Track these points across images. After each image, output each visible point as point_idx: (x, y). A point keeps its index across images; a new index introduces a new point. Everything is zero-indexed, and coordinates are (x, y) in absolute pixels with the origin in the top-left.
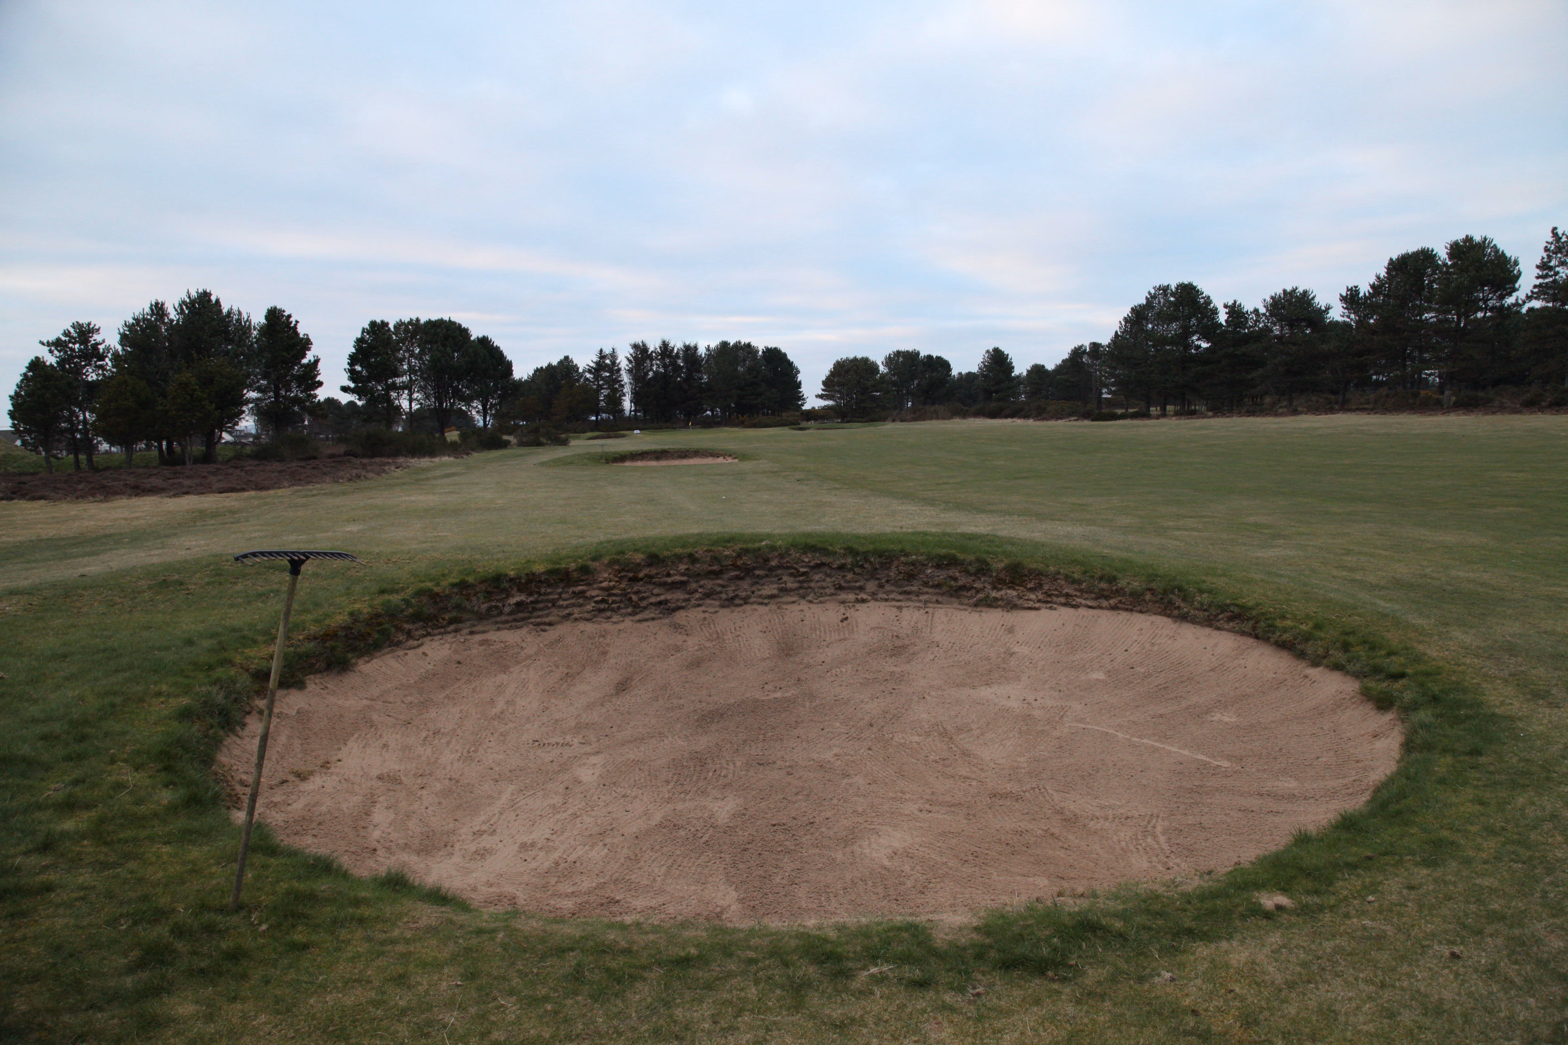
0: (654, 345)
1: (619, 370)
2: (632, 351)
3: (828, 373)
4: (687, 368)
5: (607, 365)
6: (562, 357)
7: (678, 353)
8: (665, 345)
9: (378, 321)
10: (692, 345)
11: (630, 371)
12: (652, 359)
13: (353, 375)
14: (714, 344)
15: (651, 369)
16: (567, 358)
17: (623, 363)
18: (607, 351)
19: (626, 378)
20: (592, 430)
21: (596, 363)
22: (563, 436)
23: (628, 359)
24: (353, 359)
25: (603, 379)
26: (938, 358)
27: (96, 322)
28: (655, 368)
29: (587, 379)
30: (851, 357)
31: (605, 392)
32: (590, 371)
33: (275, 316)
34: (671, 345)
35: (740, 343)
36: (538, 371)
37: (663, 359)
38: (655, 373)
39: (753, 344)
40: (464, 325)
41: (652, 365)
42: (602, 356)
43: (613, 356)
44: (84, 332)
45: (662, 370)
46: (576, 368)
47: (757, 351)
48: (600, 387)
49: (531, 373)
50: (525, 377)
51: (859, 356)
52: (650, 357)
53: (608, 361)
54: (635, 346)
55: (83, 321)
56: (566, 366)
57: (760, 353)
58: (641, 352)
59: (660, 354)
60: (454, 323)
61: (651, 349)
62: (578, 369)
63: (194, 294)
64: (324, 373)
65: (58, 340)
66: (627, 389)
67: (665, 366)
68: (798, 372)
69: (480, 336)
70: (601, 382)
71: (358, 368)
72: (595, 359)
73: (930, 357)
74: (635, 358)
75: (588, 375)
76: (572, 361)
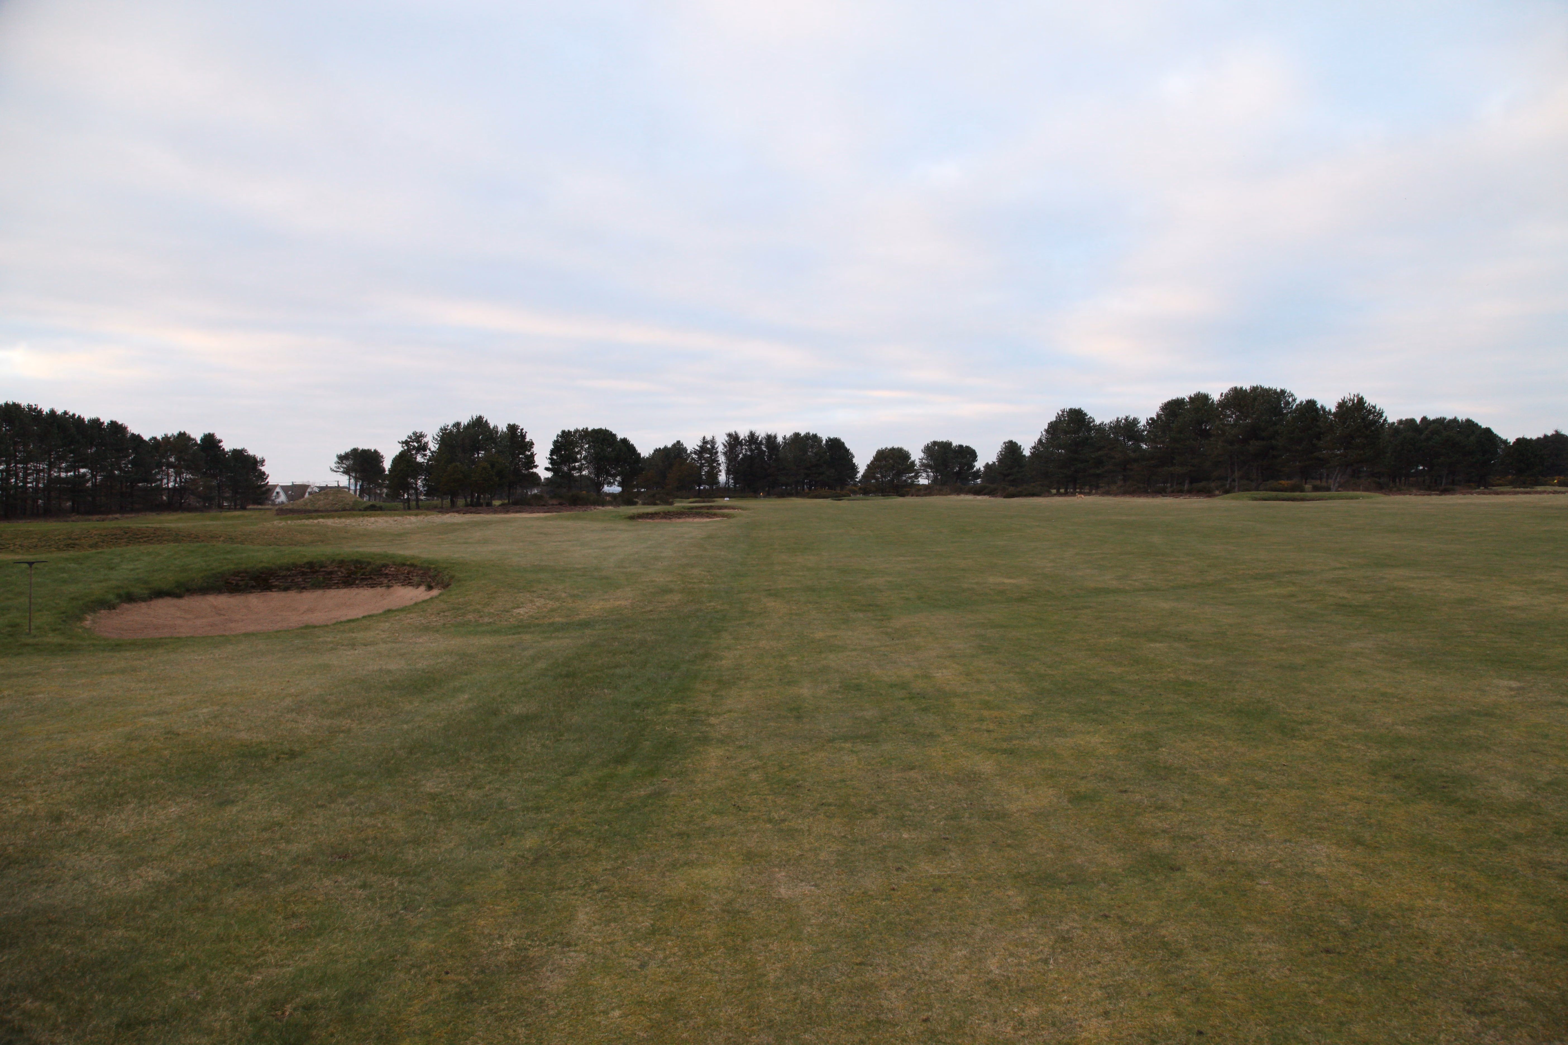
0: (743, 434)
1: (717, 452)
2: (727, 439)
3: (872, 459)
4: (768, 452)
5: (708, 449)
6: (675, 442)
7: (761, 441)
8: (752, 435)
9: (566, 430)
10: (773, 434)
11: (725, 454)
12: (742, 445)
13: (552, 461)
14: (789, 434)
15: (741, 452)
16: (678, 442)
17: (720, 448)
18: (709, 438)
19: (722, 459)
20: (695, 497)
21: (700, 447)
22: (671, 500)
23: (724, 444)
24: (552, 452)
25: (705, 459)
26: (967, 447)
27: (425, 432)
28: (743, 452)
29: (693, 459)
30: (890, 447)
31: (706, 469)
32: (695, 453)
33: (513, 428)
34: (757, 434)
35: (809, 433)
36: (657, 451)
37: (750, 445)
38: (745, 455)
39: (819, 435)
40: (614, 432)
41: (742, 449)
42: (705, 442)
43: (713, 442)
44: (418, 437)
45: (748, 453)
46: (685, 450)
47: (822, 441)
48: (702, 465)
49: (652, 452)
50: (647, 456)
51: (896, 446)
52: (740, 443)
53: (709, 446)
54: (730, 435)
55: (418, 431)
56: (678, 448)
57: (824, 442)
58: (734, 440)
59: (748, 441)
60: (608, 431)
61: (742, 437)
62: (687, 450)
63: (475, 418)
64: (538, 460)
65: (406, 440)
66: (723, 468)
67: (751, 450)
68: (853, 457)
69: (622, 438)
70: (703, 461)
71: (555, 457)
72: (700, 444)
73: (961, 446)
74: (729, 444)
75: (694, 456)
76: (682, 445)
